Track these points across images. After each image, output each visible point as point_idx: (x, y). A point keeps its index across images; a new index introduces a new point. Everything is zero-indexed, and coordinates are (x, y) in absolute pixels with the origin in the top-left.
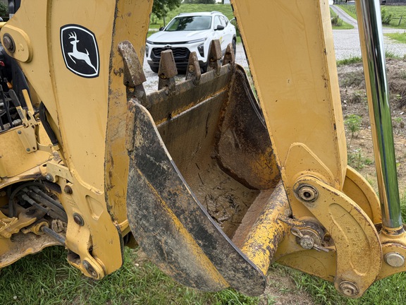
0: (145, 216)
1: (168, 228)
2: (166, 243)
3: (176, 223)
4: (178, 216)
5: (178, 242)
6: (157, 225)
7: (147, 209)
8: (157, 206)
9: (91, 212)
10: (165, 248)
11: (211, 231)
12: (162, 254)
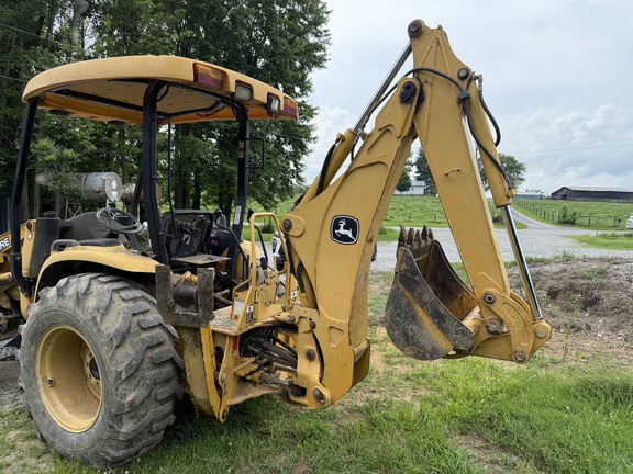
0: (398, 314)
1: (414, 318)
2: (412, 330)
3: (420, 313)
4: (422, 307)
5: (420, 327)
6: (406, 318)
7: (400, 308)
8: (409, 305)
9: (330, 341)
10: (410, 333)
11: (442, 311)
12: (407, 340)
